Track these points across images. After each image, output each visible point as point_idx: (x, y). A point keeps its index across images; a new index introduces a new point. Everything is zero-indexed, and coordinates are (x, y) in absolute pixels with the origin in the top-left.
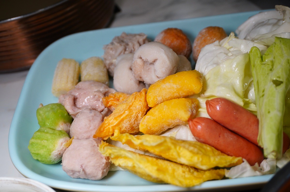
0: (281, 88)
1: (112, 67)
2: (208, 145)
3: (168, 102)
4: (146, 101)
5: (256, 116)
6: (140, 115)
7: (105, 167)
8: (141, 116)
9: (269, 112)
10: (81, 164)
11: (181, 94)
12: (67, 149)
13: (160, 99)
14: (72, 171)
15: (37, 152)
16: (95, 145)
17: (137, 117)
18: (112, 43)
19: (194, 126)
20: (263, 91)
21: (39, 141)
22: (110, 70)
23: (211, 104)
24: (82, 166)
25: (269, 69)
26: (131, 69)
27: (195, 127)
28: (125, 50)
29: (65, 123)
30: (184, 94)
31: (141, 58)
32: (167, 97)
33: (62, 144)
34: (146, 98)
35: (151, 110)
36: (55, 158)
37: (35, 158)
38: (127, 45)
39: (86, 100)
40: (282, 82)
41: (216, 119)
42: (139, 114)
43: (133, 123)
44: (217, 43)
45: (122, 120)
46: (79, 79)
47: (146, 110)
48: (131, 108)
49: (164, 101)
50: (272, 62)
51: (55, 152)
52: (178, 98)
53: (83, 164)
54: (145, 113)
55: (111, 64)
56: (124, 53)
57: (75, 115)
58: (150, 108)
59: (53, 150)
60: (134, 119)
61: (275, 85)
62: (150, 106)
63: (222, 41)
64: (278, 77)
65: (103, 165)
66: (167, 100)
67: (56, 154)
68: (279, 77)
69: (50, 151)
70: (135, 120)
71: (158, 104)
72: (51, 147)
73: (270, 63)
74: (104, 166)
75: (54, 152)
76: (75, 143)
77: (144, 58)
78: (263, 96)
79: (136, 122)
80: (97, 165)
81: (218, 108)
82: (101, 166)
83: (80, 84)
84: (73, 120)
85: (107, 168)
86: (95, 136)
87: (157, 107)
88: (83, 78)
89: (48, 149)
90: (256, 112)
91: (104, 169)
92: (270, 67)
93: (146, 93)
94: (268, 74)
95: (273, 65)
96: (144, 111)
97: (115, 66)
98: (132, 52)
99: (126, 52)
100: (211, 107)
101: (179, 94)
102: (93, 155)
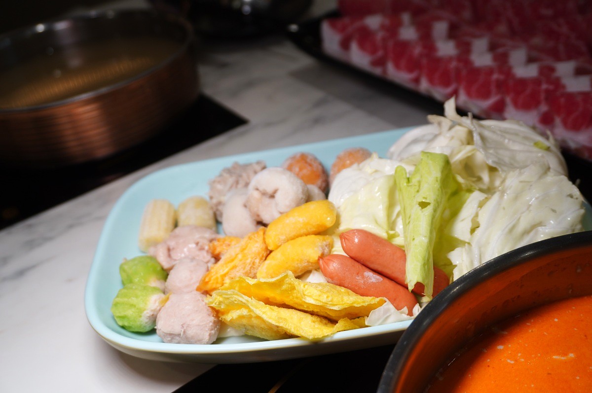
0: (429, 210)
1: (220, 208)
2: (342, 288)
3: (293, 241)
4: (264, 242)
5: (404, 251)
6: (257, 261)
7: (213, 328)
8: (259, 263)
9: (414, 239)
10: (182, 324)
11: (309, 229)
12: (163, 308)
13: (283, 237)
14: (170, 334)
15: (122, 314)
16: (199, 300)
17: (254, 263)
18: (221, 175)
19: (324, 264)
20: (410, 217)
21: (126, 300)
22: (218, 213)
23: (346, 237)
24: (183, 327)
25: (416, 190)
26: (245, 206)
27: (326, 267)
28: (237, 182)
29: (159, 279)
30: (314, 229)
31: (257, 189)
32: (292, 234)
33: (155, 301)
34: (264, 239)
35: (272, 254)
36: (147, 320)
37: (121, 324)
38: (240, 176)
39: (185, 250)
40: (429, 204)
41: (353, 255)
42: (256, 259)
43: (249, 271)
44: (355, 166)
45: (234, 267)
46: (176, 225)
47: (265, 255)
48: (246, 251)
49: (288, 241)
50: (419, 182)
51: (147, 313)
52: (307, 235)
53: (184, 324)
54: (264, 258)
55: (219, 203)
56: (236, 187)
57: (171, 269)
58: (271, 252)
59: (144, 310)
60: (250, 266)
61: (420, 208)
62: (270, 248)
63: (362, 165)
64: (424, 198)
65: (211, 324)
66: (293, 239)
67: (148, 315)
68: (426, 198)
69: (141, 311)
70: (251, 268)
71: (280, 246)
72: (141, 305)
73: (417, 184)
74: (212, 326)
75: (145, 312)
76: (173, 298)
77: (261, 188)
78: (409, 223)
79: (252, 271)
80: (203, 323)
81: (356, 240)
82: (208, 325)
83: (177, 230)
84: (168, 275)
85: (216, 329)
86: (198, 289)
87: (279, 249)
88: (181, 223)
89: (137, 309)
90: (403, 247)
91: (212, 330)
92: (417, 188)
93: (264, 233)
94: (414, 196)
95: (419, 186)
96: (263, 256)
97: (224, 204)
98: (247, 185)
99: (240, 186)
100: (346, 240)
101: (306, 230)
102: (197, 311)
